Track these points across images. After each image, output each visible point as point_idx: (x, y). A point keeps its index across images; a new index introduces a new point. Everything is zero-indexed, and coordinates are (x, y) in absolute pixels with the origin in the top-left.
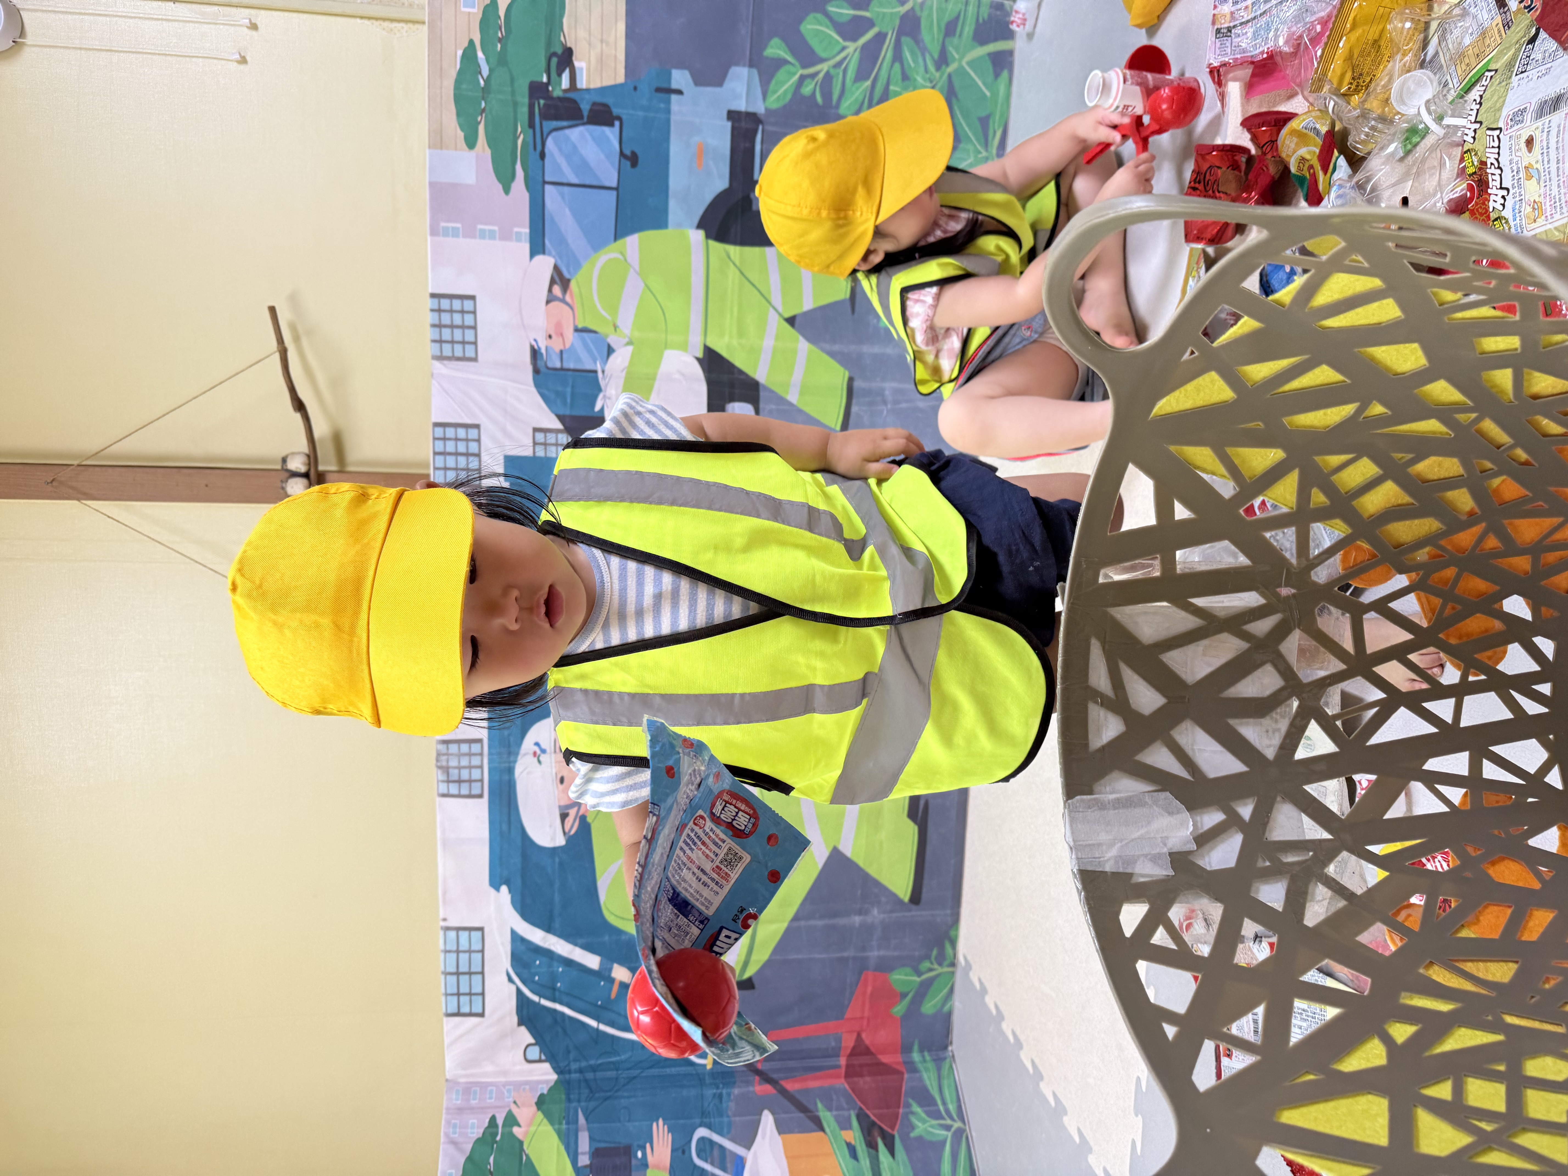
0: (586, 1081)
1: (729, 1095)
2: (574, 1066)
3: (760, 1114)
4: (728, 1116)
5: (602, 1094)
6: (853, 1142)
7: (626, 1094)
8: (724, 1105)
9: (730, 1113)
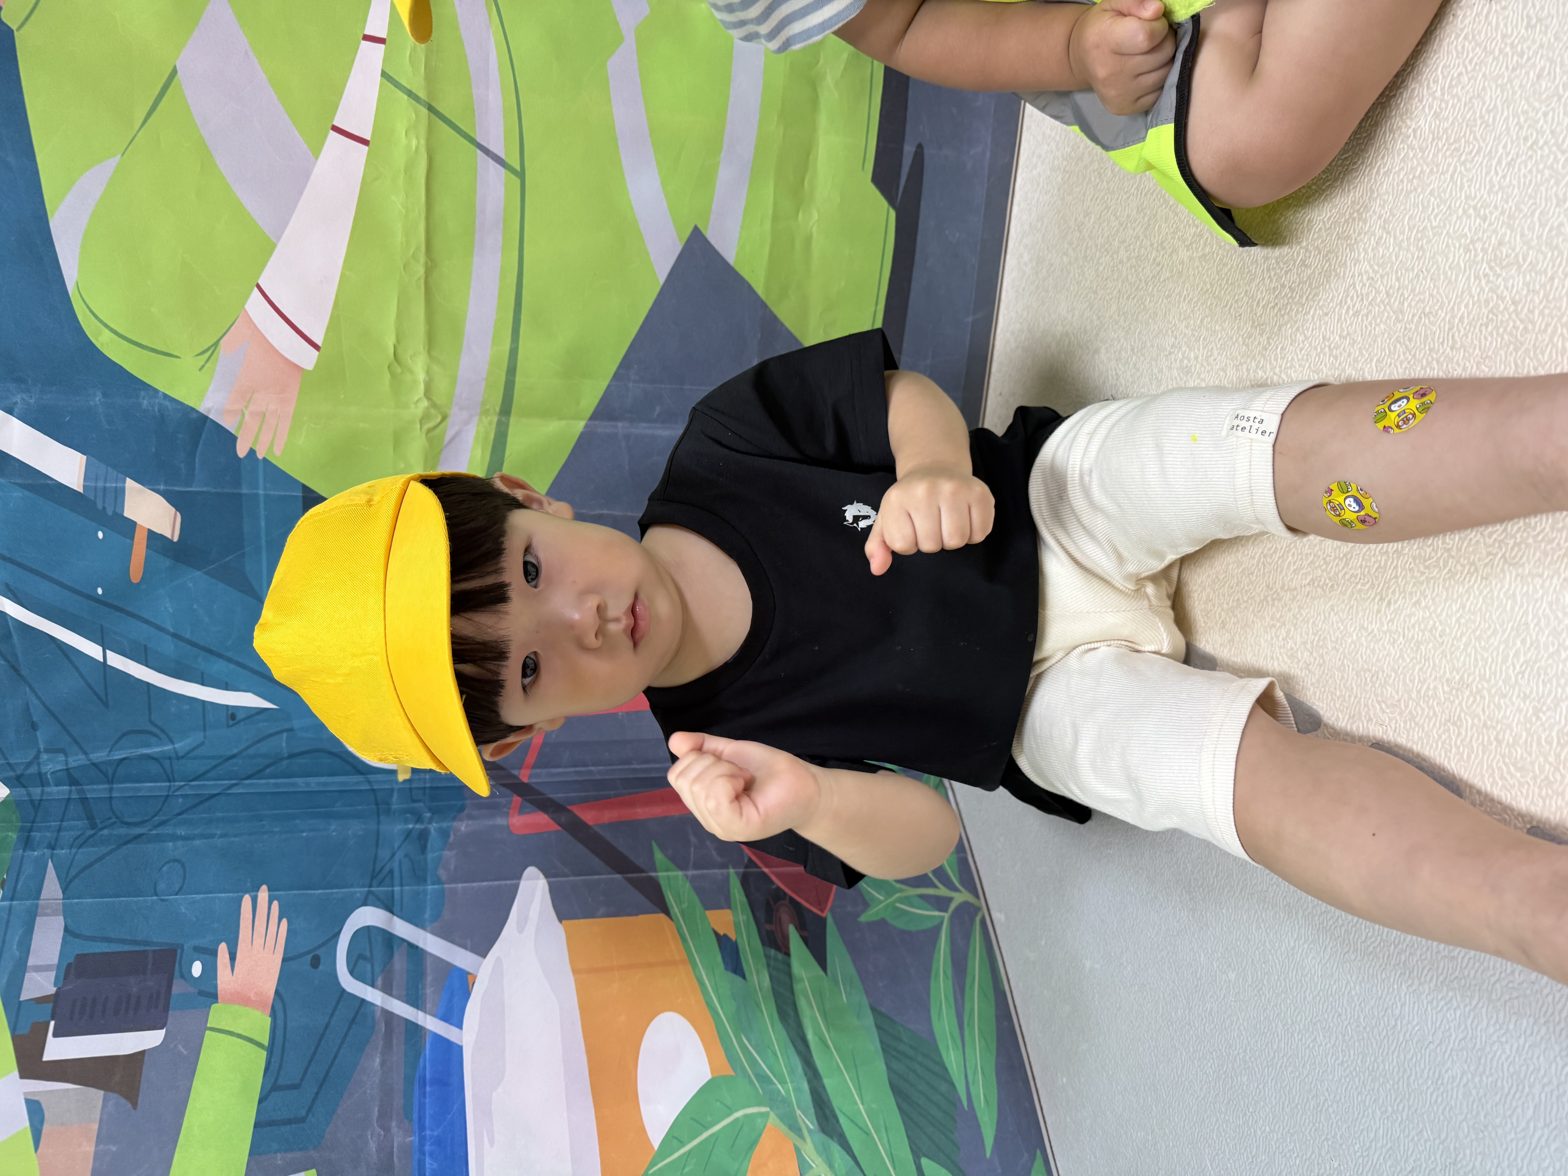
0: (84, 800)
1: (444, 834)
2: (51, 765)
3: (518, 876)
4: (439, 881)
5: (123, 831)
6: (733, 936)
7: (181, 832)
8: (430, 856)
9: (442, 874)
